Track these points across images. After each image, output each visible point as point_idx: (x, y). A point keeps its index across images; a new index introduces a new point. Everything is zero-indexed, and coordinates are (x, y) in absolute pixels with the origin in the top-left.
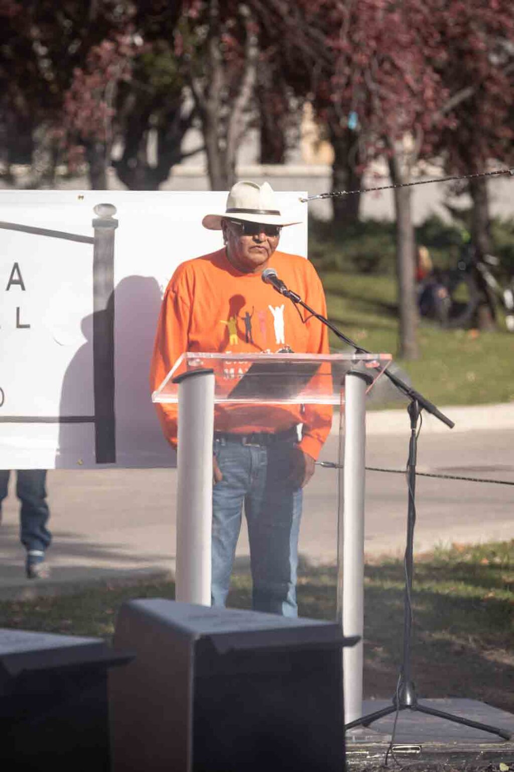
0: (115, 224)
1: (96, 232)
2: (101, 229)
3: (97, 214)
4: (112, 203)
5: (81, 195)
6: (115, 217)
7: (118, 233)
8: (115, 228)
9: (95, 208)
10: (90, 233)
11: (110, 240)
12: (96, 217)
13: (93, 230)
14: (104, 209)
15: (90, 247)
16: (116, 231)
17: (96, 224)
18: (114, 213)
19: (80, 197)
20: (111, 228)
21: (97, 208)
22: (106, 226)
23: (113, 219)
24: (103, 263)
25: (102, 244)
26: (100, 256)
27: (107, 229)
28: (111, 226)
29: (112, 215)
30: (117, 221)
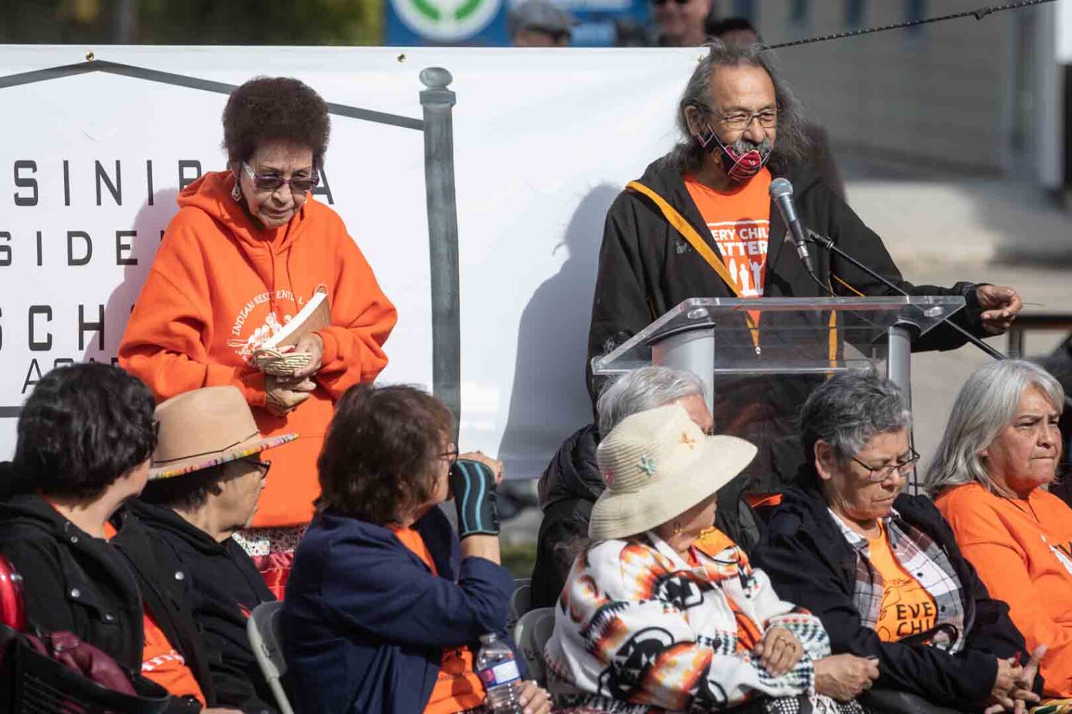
0: (451, 99)
1: (426, 111)
2: (433, 107)
3: (426, 85)
4: (445, 67)
5: (402, 54)
6: (450, 87)
7: (455, 111)
8: (452, 105)
9: (422, 73)
11: (447, 121)
12: (424, 88)
13: (421, 108)
14: (434, 75)
15: (420, 134)
16: (453, 109)
17: (425, 98)
18: (449, 82)
19: (401, 58)
20: (447, 105)
21: (424, 74)
22: (438, 103)
23: (447, 90)
24: (439, 160)
25: (436, 129)
26: (434, 149)
27: (441, 106)
28: (446, 102)
29: (447, 85)
30: (454, 93)
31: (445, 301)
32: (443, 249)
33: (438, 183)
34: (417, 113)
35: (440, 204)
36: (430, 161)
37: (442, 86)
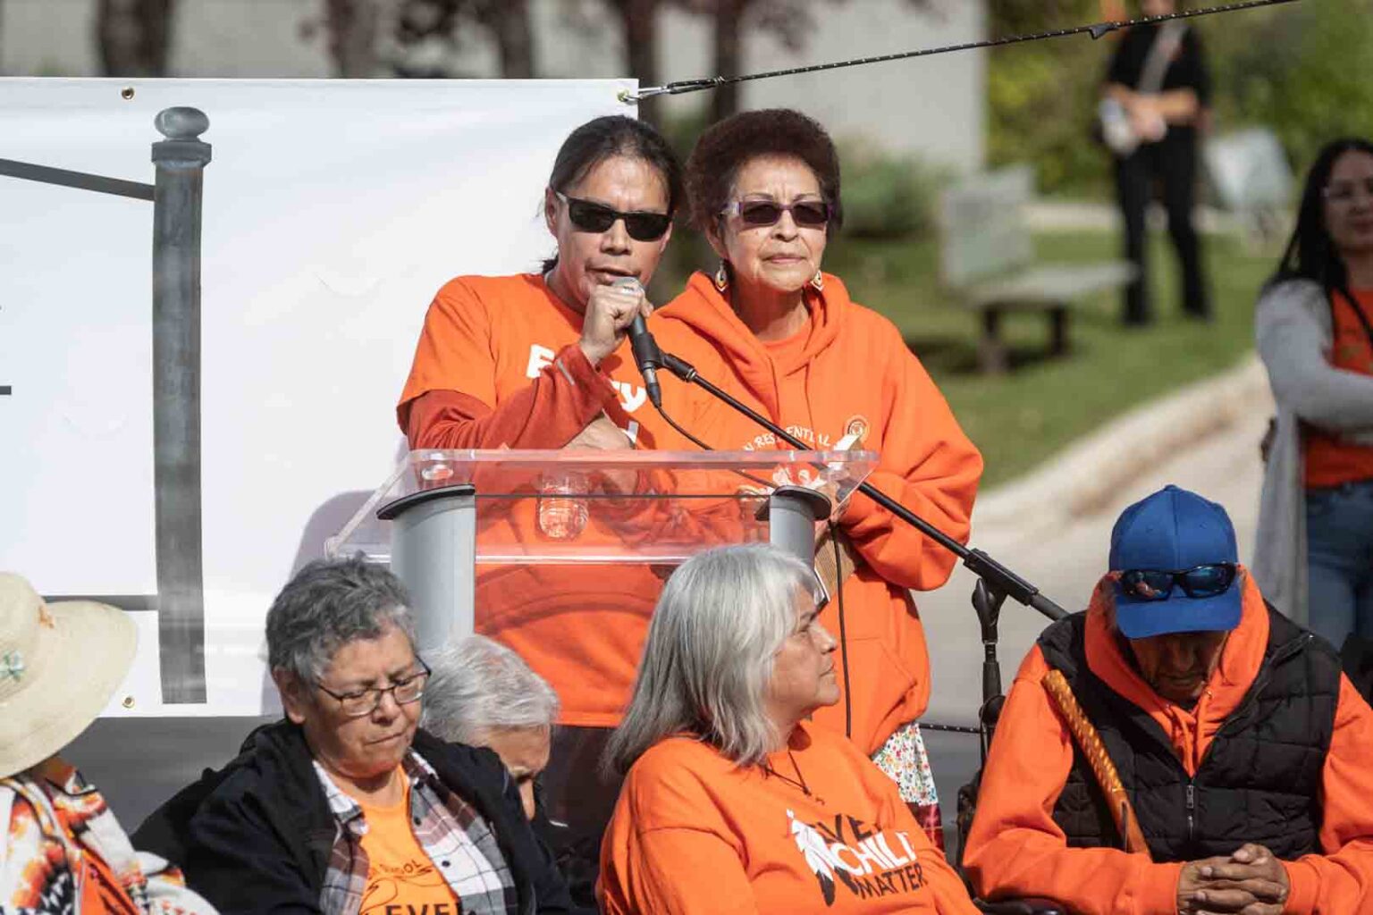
0: (205, 153)
1: (159, 171)
2: (173, 165)
3: (163, 132)
4: (198, 107)
5: (126, 88)
6: (202, 137)
7: (211, 176)
8: (204, 164)
9: (159, 116)
10: (148, 176)
11: (194, 187)
12: (161, 138)
13: (152, 168)
14: (179, 119)
15: (148, 207)
16: (206, 169)
17: (159, 153)
18: (203, 129)
19: (128, 93)
20: (196, 164)
21: (163, 118)
22: (183, 159)
23: (198, 141)
24: (177, 244)
25: (174, 198)
26: (168, 228)
27: (185, 164)
28: (198, 159)
29: (200, 133)
30: (210, 146)
31: (176, 453)
32: (176, 375)
33: (173, 276)
34: (147, 175)
35: (175, 308)
36: (161, 242)
37: (192, 135)
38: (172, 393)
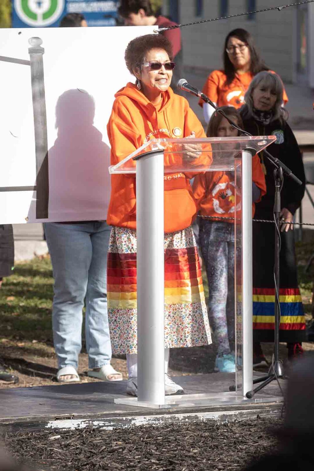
0: (42, 51)
1: (31, 56)
2: (35, 55)
3: (31, 44)
4: (39, 37)
5: (20, 31)
6: (42, 46)
7: (45, 57)
8: (43, 54)
9: (29, 41)
10: (28, 58)
11: (41, 62)
12: (30, 46)
13: (29, 56)
14: (34, 40)
15: (29, 67)
17: (31, 51)
18: (41, 43)
19: (20, 33)
20: (40, 54)
22: (37, 53)
23: (41, 47)
24: (37, 79)
25: (36, 65)
26: (35, 74)
29: (40, 45)
30: (44, 49)
31: (41, 142)
32: (40, 119)
33: (37, 89)
35: (38, 98)
36: (34, 79)
37: (39, 45)
38: (39, 124)
